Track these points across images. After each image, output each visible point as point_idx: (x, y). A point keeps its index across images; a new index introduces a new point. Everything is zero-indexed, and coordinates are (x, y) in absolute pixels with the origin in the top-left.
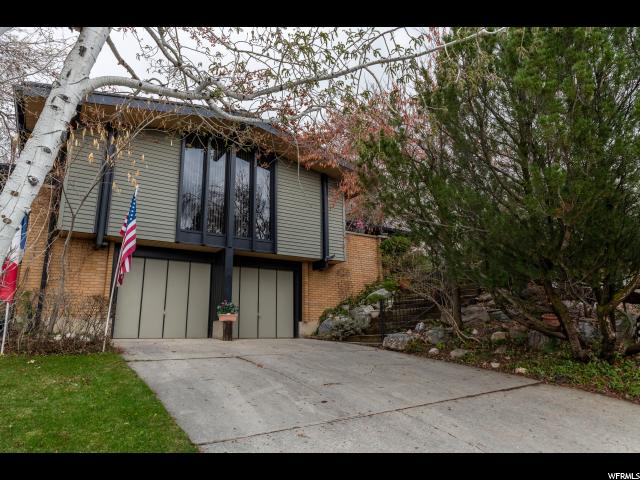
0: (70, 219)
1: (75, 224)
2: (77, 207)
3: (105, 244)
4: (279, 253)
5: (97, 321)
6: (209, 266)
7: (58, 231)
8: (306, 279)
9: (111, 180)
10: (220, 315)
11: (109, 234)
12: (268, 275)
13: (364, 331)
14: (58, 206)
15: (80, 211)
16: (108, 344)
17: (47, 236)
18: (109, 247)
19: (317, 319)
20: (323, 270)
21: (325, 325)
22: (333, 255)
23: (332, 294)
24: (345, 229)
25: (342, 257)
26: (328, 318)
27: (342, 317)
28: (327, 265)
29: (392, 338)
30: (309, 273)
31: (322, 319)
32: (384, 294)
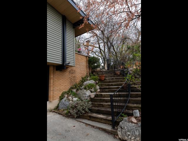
8: (52, 76)
19: (59, 98)
20: (62, 71)
21: (64, 103)
22: (69, 62)
23: (67, 83)
24: (74, 51)
25: (73, 63)
26: (65, 97)
27: (73, 97)
28: (65, 68)
29: (128, 131)
30: (53, 72)
31: (61, 98)
32: (93, 83)
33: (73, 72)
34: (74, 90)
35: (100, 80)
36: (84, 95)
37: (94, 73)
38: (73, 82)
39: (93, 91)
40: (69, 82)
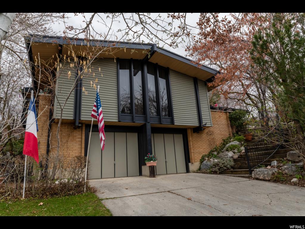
0: (60, 112)
1: (63, 115)
2: (63, 105)
3: (80, 125)
4: (175, 124)
5: (80, 172)
6: (136, 134)
7: (54, 119)
8: (190, 139)
9: (81, 86)
10: (147, 162)
11: (82, 119)
12: (169, 138)
13: (232, 167)
14: (53, 105)
15: (65, 107)
16: (87, 186)
17: (48, 123)
18: (82, 126)
19: (199, 161)
20: (199, 132)
21: (205, 164)
22: (206, 123)
23: (205, 146)
24: (210, 108)
25: (210, 124)
26: (205, 160)
27: (214, 159)
28: (202, 129)
29: (259, 172)
30: (191, 134)
31: (202, 161)
32: (237, 144)
33: (211, 133)
34: (215, 153)
35: (247, 141)
36: (226, 156)
37: (239, 133)
38: (212, 145)
39: (236, 152)
40: (208, 145)
